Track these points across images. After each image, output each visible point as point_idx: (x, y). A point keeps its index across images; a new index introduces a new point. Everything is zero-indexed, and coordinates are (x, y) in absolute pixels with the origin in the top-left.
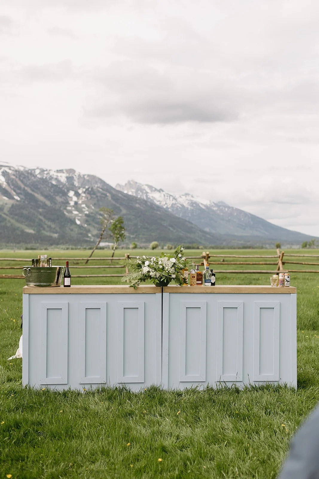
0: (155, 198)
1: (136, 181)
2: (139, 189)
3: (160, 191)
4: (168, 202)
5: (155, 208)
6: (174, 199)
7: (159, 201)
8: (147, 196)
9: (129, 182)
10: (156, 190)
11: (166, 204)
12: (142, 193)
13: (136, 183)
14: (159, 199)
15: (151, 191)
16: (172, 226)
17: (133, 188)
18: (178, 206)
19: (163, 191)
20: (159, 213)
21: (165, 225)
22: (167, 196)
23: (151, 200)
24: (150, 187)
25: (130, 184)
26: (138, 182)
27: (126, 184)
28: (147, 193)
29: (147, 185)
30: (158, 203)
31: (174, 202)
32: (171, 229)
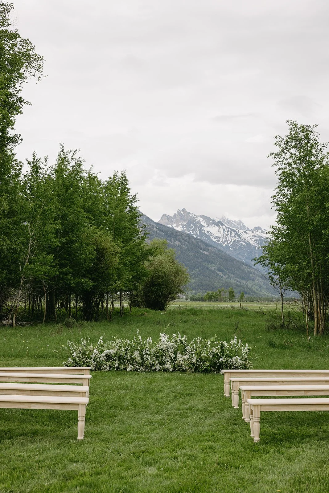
0: (211, 234)
2: (192, 222)
3: (219, 224)
4: (229, 238)
6: (237, 234)
7: (217, 237)
8: (201, 231)
9: (179, 212)
10: (213, 222)
11: (226, 241)
12: (196, 227)
13: (189, 213)
14: (216, 234)
15: (208, 225)
16: (221, 271)
17: (184, 221)
18: (242, 244)
19: (222, 225)
20: (206, 253)
21: (213, 268)
22: (228, 232)
23: (206, 236)
24: (206, 219)
27: (175, 215)
28: (202, 226)
29: (201, 216)
31: (236, 238)
32: (220, 274)
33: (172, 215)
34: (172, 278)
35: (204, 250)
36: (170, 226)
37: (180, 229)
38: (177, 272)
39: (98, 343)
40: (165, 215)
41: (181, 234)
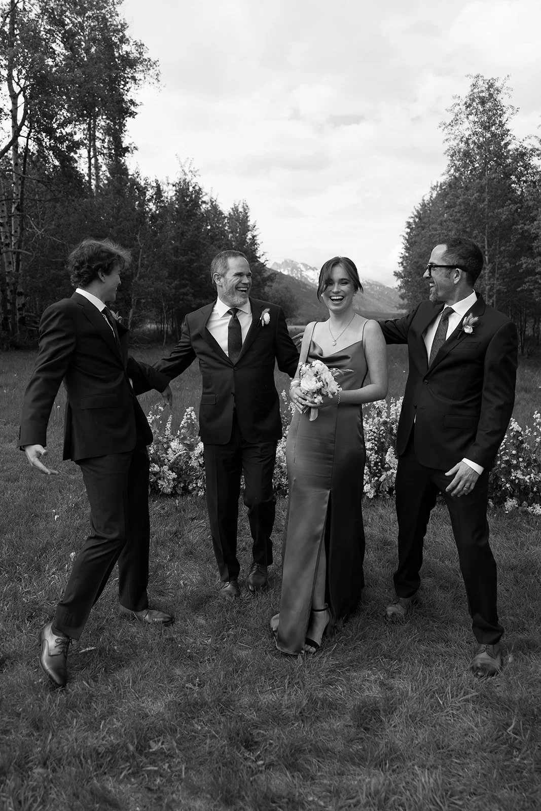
0: (308, 276)
1: (292, 259)
2: (294, 267)
5: (302, 286)
8: (301, 274)
9: (286, 261)
10: (310, 268)
12: (298, 271)
13: (293, 261)
14: (312, 277)
17: (289, 267)
20: (304, 290)
21: (309, 302)
23: (305, 278)
24: (305, 266)
25: (286, 263)
26: (294, 260)
27: (283, 263)
28: (302, 271)
29: (302, 264)
30: (311, 281)
32: (314, 305)
33: (281, 263)
34: (288, 303)
35: (303, 288)
36: (279, 271)
37: (286, 273)
38: (292, 300)
39: (183, 422)
40: (275, 263)
41: (288, 276)
